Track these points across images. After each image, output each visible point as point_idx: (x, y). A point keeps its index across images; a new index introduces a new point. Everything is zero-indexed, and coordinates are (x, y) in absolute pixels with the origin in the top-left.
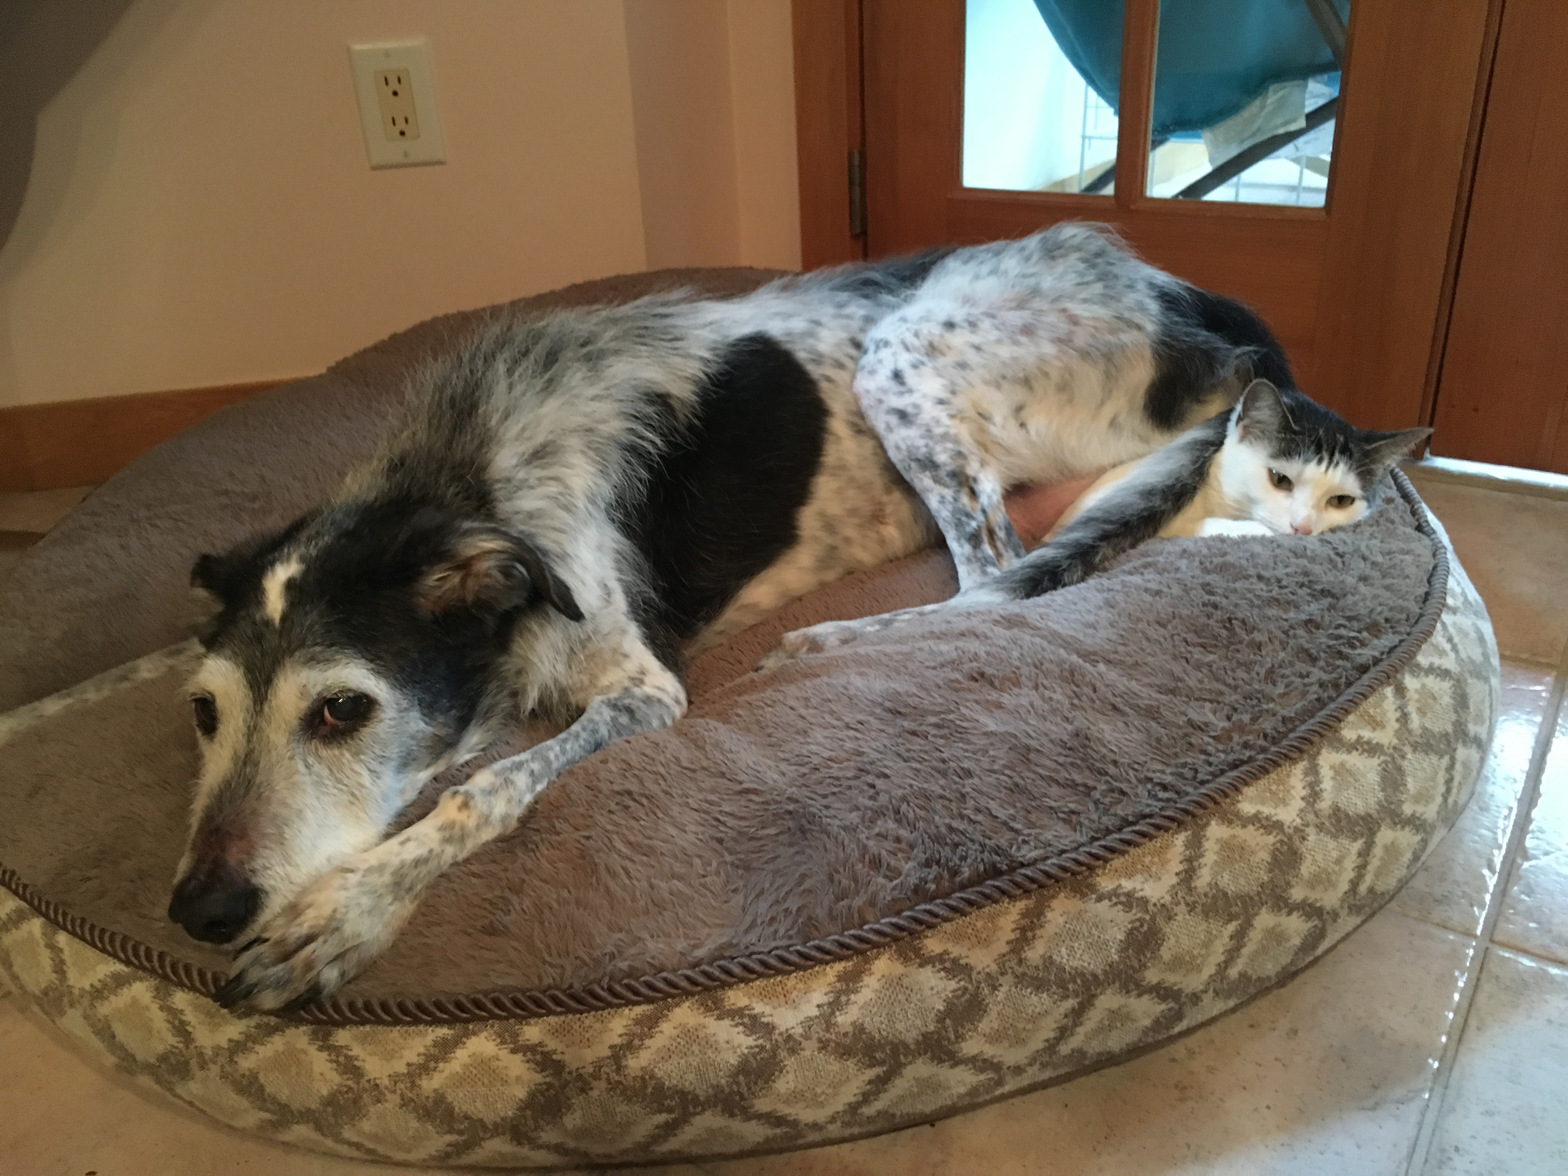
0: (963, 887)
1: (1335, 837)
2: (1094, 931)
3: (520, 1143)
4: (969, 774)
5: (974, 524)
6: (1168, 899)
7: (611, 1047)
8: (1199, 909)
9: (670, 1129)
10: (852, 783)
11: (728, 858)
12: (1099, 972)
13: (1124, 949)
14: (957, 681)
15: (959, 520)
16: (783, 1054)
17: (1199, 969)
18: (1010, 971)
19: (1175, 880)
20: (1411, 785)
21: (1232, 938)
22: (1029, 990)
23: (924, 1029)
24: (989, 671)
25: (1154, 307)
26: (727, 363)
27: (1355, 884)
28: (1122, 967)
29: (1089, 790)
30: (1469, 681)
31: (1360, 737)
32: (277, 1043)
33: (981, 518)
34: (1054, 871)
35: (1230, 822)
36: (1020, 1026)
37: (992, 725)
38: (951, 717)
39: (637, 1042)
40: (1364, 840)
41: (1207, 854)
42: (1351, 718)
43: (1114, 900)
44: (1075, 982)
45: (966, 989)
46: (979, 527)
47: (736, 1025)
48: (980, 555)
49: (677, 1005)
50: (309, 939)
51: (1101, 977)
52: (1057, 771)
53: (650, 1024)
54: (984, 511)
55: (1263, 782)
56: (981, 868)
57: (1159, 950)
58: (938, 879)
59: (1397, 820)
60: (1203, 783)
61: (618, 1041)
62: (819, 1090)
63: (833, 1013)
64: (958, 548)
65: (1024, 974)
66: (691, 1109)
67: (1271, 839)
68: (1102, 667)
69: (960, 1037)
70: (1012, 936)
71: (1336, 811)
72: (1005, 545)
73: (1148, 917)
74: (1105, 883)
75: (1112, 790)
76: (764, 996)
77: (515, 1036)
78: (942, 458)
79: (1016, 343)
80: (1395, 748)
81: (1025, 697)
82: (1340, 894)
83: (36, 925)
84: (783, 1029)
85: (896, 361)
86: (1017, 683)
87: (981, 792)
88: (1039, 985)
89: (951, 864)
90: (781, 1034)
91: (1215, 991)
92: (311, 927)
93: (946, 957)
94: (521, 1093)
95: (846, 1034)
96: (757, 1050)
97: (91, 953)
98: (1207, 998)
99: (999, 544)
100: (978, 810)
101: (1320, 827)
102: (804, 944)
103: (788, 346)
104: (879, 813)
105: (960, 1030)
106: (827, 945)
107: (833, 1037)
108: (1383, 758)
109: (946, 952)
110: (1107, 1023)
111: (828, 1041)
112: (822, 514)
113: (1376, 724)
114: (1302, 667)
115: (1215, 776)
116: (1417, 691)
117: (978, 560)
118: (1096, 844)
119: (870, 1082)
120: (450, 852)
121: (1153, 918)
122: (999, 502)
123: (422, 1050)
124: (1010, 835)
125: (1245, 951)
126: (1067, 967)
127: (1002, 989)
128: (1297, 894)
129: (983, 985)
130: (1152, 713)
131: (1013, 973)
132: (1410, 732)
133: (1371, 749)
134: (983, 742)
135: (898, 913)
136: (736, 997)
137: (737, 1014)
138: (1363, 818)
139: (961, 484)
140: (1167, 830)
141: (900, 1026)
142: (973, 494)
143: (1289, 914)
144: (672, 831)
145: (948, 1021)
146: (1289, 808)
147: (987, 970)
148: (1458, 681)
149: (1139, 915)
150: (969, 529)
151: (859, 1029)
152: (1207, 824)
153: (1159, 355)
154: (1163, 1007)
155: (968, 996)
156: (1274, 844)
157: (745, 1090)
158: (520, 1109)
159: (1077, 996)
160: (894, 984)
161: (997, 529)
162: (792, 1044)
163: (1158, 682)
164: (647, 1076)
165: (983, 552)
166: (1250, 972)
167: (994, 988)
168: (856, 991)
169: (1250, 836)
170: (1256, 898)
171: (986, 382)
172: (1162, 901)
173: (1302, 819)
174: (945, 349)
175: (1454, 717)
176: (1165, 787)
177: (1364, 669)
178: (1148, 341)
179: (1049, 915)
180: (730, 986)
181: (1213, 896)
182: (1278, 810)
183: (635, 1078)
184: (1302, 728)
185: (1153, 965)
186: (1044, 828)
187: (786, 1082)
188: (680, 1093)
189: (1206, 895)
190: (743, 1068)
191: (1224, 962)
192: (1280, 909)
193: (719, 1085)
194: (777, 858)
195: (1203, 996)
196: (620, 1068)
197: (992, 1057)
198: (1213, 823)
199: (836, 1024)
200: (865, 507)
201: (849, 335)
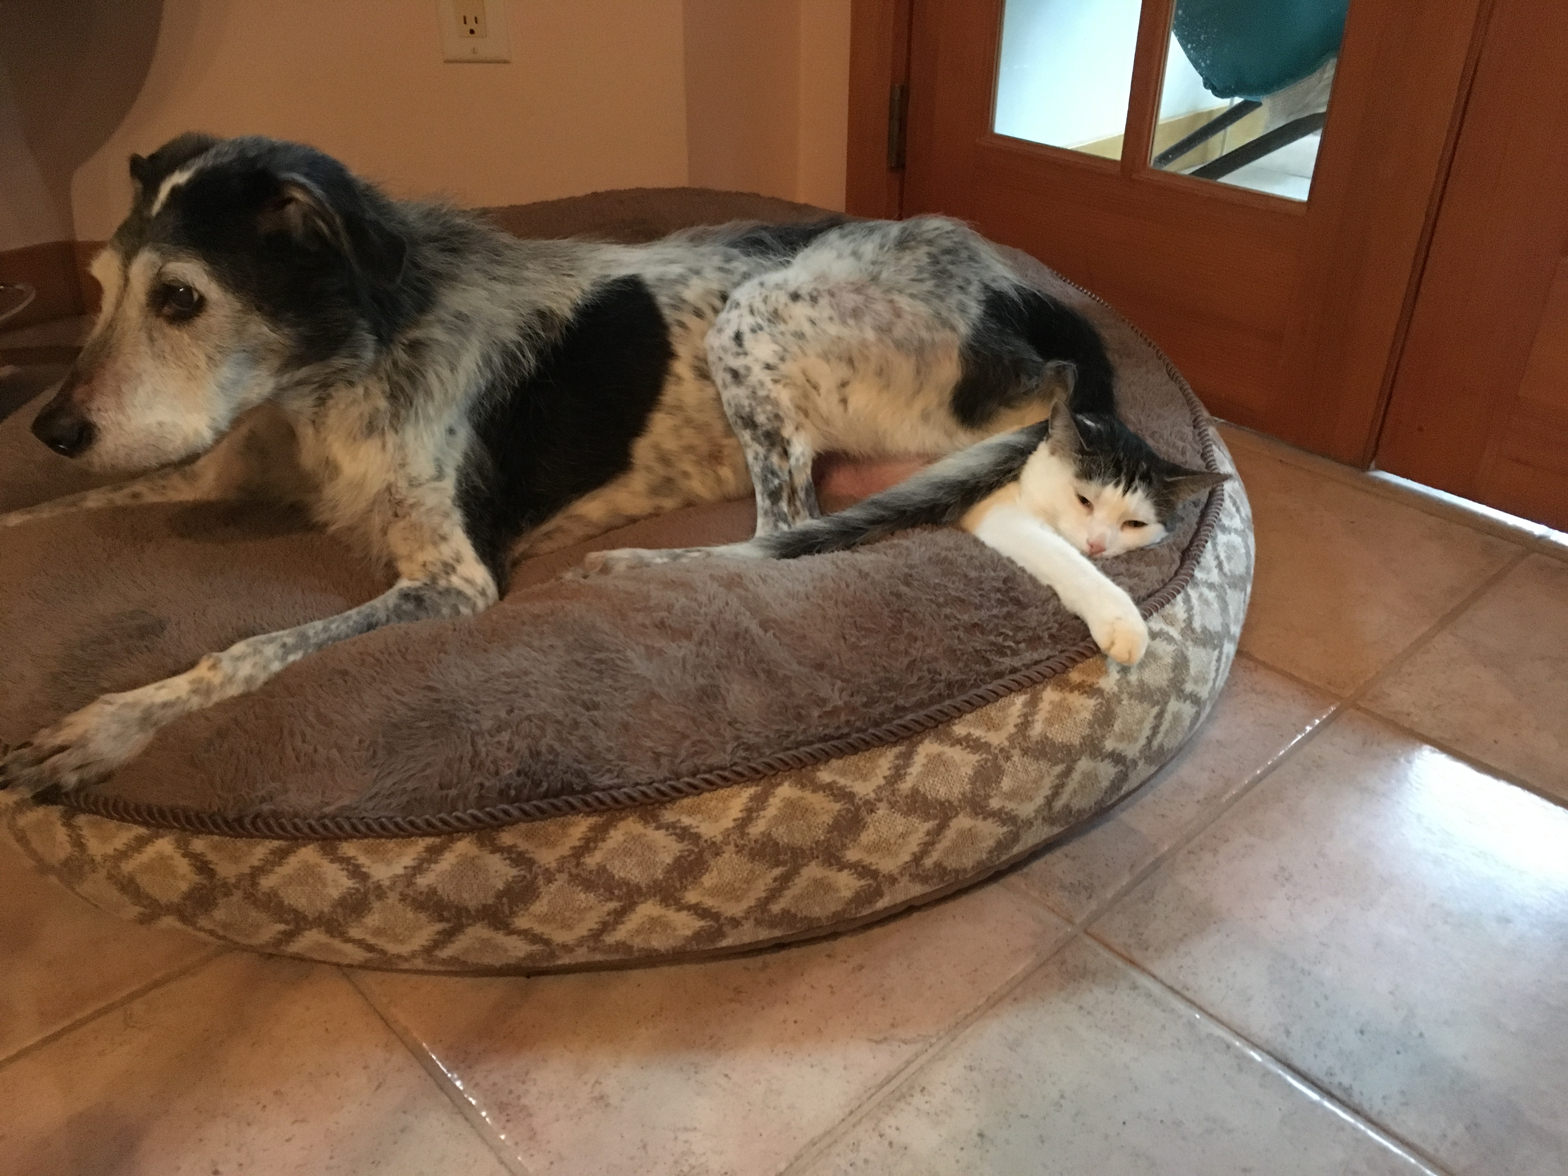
0: (539, 797)
1: (906, 815)
2: (647, 852)
4: (596, 706)
5: (778, 482)
6: (720, 838)
7: (252, 867)
8: (746, 851)
9: (289, 936)
10: (505, 697)
11: (381, 739)
12: (643, 885)
13: (669, 871)
14: (645, 626)
15: (766, 476)
16: (372, 898)
17: (738, 899)
18: (567, 870)
19: (731, 824)
20: (1006, 783)
21: (775, 880)
22: (580, 888)
23: (484, 902)
24: (671, 621)
27: (918, 858)
28: (664, 884)
29: (684, 737)
30: (1126, 701)
31: (969, 734)
32: (40, 813)
33: (786, 477)
34: (622, 798)
35: (803, 786)
36: (567, 914)
37: (642, 669)
38: (617, 655)
39: (269, 867)
40: (937, 822)
41: (769, 808)
42: (969, 717)
43: (671, 831)
44: (621, 889)
45: (525, 877)
46: (780, 486)
47: (343, 870)
48: (775, 511)
49: (305, 846)
50: (60, 749)
51: (644, 890)
53: (281, 855)
54: (790, 472)
55: (854, 759)
56: (559, 785)
57: (701, 877)
58: (523, 786)
59: (978, 810)
60: (785, 749)
61: (256, 863)
62: (398, 931)
63: (415, 875)
64: (762, 502)
65: (578, 875)
66: (302, 924)
67: (838, 806)
68: (770, 634)
69: (513, 913)
70: (577, 844)
71: (915, 794)
72: (803, 505)
73: (696, 850)
74: (668, 816)
75: (703, 742)
76: (367, 851)
77: (187, 843)
79: (844, 322)
80: (1002, 749)
81: (686, 649)
82: (901, 862)
84: (375, 879)
85: (739, 324)
86: (688, 636)
87: (595, 725)
88: (588, 885)
89: (537, 776)
90: (373, 883)
91: (755, 919)
92: (64, 740)
93: (514, 849)
94: (184, 887)
95: (421, 893)
96: (353, 891)
98: (748, 924)
99: (798, 503)
100: (583, 739)
101: (892, 805)
102: (404, 818)
103: (653, 291)
105: (515, 909)
106: (419, 821)
107: (411, 893)
108: (985, 755)
109: (515, 846)
110: (648, 926)
111: (408, 895)
112: (657, 448)
113: (992, 726)
116: (1052, 704)
117: (774, 515)
118: (667, 783)
119: (439, 933)
120: (194, 700)
121: (701, 852)
123: (126, 841)
124: (597, 764)
125: (789, 894)
126: (617, 877)
127: (557, 883)
128: (852, 855)
129: (540, 877)
130: (782, 682)
131: (569, 872)
132: (1026, 737)
133: (977, 746)
134: (624, 683)
135: (480, 808)
136: (349, 849)
137: (345, 861)
138: (942, 804)
139: (773, 445)
140: (734, 783)
141: (465, 896)
142: (785, 454)
143: (840, 870)
144: (355, 709)
145: (505, 900)
146: (867, 783)
147: (547, 866)
148: (1108, 701)
149: (690, 847)
150: (771, 486)
151: (433, 891)
152: (779, 784)
153: (967, 360)
154: (703, 923)
155: (525, 883)
156: (839, 811)
157: (341, 920)
158: (184, 899)
159: (620, 900)
160: (468, 863)
161: (799, 489)
162: (380, 892)
163: (809, 656)
164: (273, 894)
165: (780, 508)
166: (794, 910)
167: (550, 880)
168: (436, 862)
169: (818, 800)
170: (808, 852)
171: (818, 355)
172: (713, 839)
173: (877, 794)
174: (786, 317)
175: (1087, 731)
177: (999, 675)
178: (957, 343)
179: (612, 833)
180: (346, 839)
181: (763, 844)
182: (856, 783)
183: (264, 893)
184: (910, 716)
185: (693, 889)
186: (633, 762)
187: (373, 920)
188: (295, 911)
189: (756, 841)
190: (342, 902)
191: (766, 898)
192: (831, 865)
193: (322, 912)
194: (417, 746)
195: (744, 922)
196: (254, 884)
197: (542, 933)
198: (786, 784)
199: (415, 884)
200: (705, 448)
201: (722, 288)
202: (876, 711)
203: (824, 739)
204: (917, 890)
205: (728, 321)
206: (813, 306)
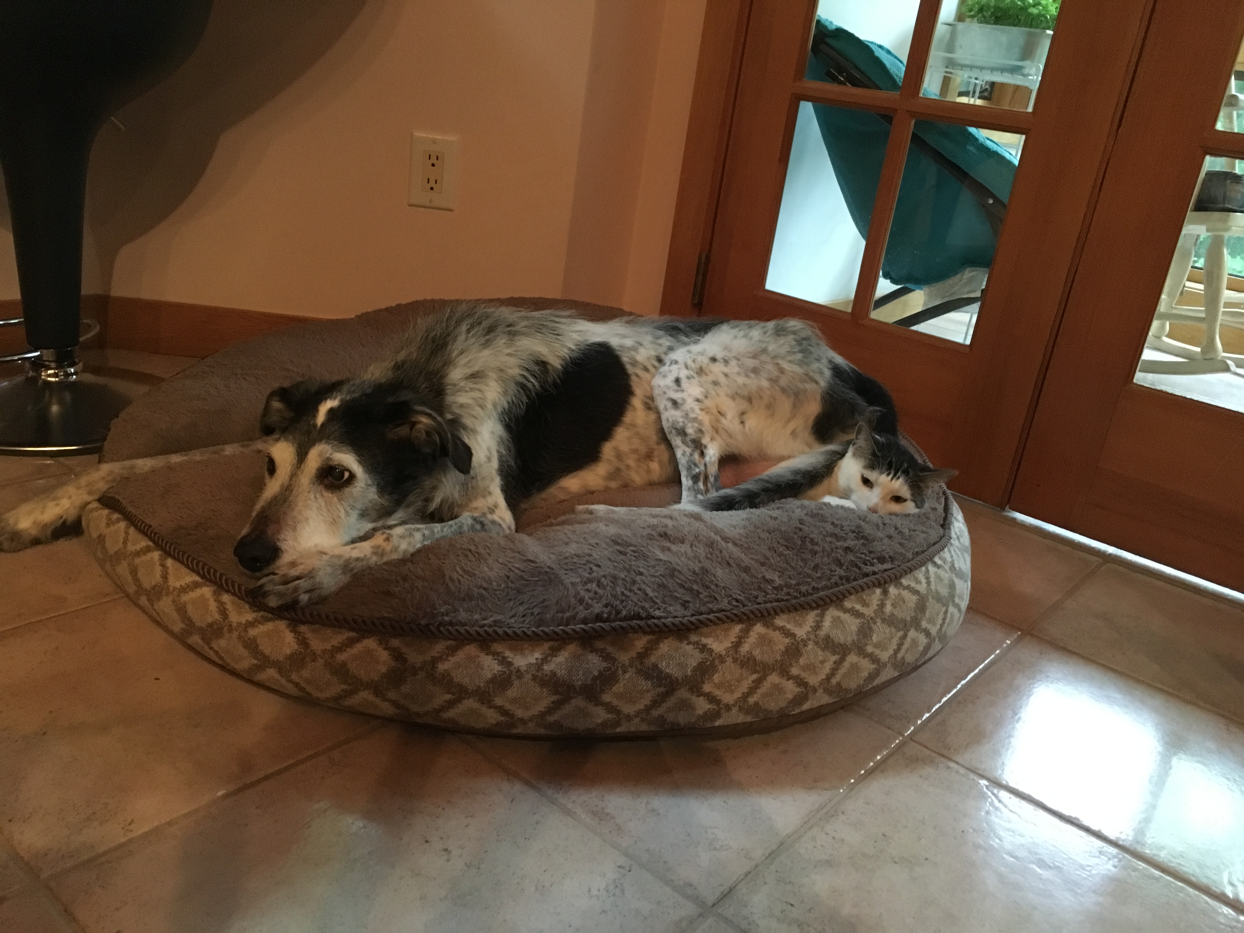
0: (621, 620)
1: (823, 650)
2: (682, 658)
3: (377, 696)
4: (641, 574)
5: (697, 470)
6: (724, 653)
7: (433, 657)
8: (738, 662)
9: (451, 704)
10: (582, 566)
11: (510, 585)
12: (680, 678)
13: (695, 669)
14: (653, 535)
15: (690, 466)
16: (514, 677)
17: (732, 692)
19: (730, 645)
20: (875, 638)
21: (753, 682)
22: (642, 678)
23: (585, 682)
24: (669, 533)
25: (828, 373)
26: (583, 354)
27: (829, 678)
28: (692, 679)
29: (699, 593)
30: (930, 600)
31: (853, 607)
32: (270, 626)
33: (703, 468)
34: (669, 625)
35: (768, 627)
36: (634, 694)
37: (661, 556)
38: (642, 549)
39: (444, 657)
40: (839, 656)
41: (750, 638)
42: (852, 597)
43: (696, 646)
44: (666, 680)
45: (610, 668)
46: (700, 472)
47: (495, 659)
48: (696, 488)
49: (467, 645)
50: (298, 578)
51: (680, 681)
52: (686, 582)
53: (453, 650)
54: (705, 465)
55: (793, 615)
56: (632, 613)
57: (713, 676)
58: (610, 614)
59: (861, 653)
60: (759, 603)
61: (436, 655)
62: (527, 701)
63: (542, 664)
64: (686, 482)
65: (641, 670)
66: (463, 695)
67: (787, 641)
68: (730, 545)
69: (602, 691)
70: (641, 651)
71: (828, 638)
72: (712, 486)
73: (711, 659)
74: (695, 637)
75: (711, 597)
76: (511, 649)
77: (387, 642)
78: (690, 431)
80: (871, 618)
81: (684, 548)
82: (820, 679)
83: (156, 555)
84: (516, 666)
85: (678, 373)
86: (683, 542)
87: (644, 583)
88: (647, 677)
89: (618, 608)
90: (515, 668)
91: (739, 707)
92: (300, 573)
93: (604, 651)
94: (383, 669)
95: (546, 675)
96: (502, 673)
97: (184, 570)
98: (735, 710)
99: (709, 485)
100: (639, 589)
101: (816, 643)
102: (538, 628)
103: (619, 353)
104: (590, 581)
105: (603, 687)
107: (540, 675)
108: (862, 620)
109: (604, 649)
110: (679, 706)
111: (537, 677)
112: (616, 449)
113: (865, 604)
114: (834, 567)
115: (765, 602)
116: (894, 595)
117: (695, 490)
118: (694, 617)
119: (553, 702)
120: (374, 559)
121: (714, 660)
122: (715, 462)
123: (341, 641)
124: (651, 604)
125: (759, 691)
126: (664, 672)
127: (629, 674)
128: (795, 671)
129: (619, 669)
130: (746, 570)
131: (636, 667)
132: (883, 612)
133: (857, 614)
134: (653, 563)
135: (586, 624)
136: (498, 647)
138: (842, 646)
139: (696, 447)
140: (732, 621)
141: (574, 678)
142: (702, 454)
143: (788, 680)
144: (486, 569)
145: (598, 681)
146: (802, 629)
147: (623, 663)
148: (922, 598)
149: (707, 656)
150: (694, 472)
151: (554, 674)
152: (755, 624)
153: (825, 401)
154: (709, 706)
155: (610, 672)
156: (788, 643)
157: (491, 692)
158: (382, 678)
159: (665, 687)
160: (576, 657)
161: (710, 476)
162: (519, 674)
163: (756, 558)
164: (446, 675)
165: (698, 486)
166: (760, 703)
167: (625, 672)
168: (556, 656)
169: (776, 636)
170: (771, 666)
171: (727, 395)
172: (720, 653)
173: (807, 636)
174: (708, 372)
175: (913, 614)
176: (737, 601)
177: (866, 575)
178: (820, 391)
179: (661, 645)
180: (497, 641)
181: (748, 658)
182: (796, 628)
183: (440, 674)
184: (822, 593)
185: (708, 683)
186: (671, 605)
187: (512, 692)
188: (460, 685)
189: (744, 656)
190: (493, 680)
191: (747, 693)
192: (783, 676)
193: (479, 686)
194: (534, 590)
195: (733, 708)
196: (434, 667)
197: (617, 706)
198: (759, 625)
199: (543, 669)
200: (643, 450)
201: (657, 354)
202: (803, 589)
203: (778, 600)
204: (826, 699)
205: (670, 371)
206: (726, 366)
